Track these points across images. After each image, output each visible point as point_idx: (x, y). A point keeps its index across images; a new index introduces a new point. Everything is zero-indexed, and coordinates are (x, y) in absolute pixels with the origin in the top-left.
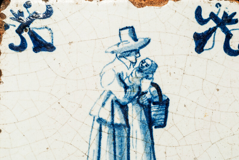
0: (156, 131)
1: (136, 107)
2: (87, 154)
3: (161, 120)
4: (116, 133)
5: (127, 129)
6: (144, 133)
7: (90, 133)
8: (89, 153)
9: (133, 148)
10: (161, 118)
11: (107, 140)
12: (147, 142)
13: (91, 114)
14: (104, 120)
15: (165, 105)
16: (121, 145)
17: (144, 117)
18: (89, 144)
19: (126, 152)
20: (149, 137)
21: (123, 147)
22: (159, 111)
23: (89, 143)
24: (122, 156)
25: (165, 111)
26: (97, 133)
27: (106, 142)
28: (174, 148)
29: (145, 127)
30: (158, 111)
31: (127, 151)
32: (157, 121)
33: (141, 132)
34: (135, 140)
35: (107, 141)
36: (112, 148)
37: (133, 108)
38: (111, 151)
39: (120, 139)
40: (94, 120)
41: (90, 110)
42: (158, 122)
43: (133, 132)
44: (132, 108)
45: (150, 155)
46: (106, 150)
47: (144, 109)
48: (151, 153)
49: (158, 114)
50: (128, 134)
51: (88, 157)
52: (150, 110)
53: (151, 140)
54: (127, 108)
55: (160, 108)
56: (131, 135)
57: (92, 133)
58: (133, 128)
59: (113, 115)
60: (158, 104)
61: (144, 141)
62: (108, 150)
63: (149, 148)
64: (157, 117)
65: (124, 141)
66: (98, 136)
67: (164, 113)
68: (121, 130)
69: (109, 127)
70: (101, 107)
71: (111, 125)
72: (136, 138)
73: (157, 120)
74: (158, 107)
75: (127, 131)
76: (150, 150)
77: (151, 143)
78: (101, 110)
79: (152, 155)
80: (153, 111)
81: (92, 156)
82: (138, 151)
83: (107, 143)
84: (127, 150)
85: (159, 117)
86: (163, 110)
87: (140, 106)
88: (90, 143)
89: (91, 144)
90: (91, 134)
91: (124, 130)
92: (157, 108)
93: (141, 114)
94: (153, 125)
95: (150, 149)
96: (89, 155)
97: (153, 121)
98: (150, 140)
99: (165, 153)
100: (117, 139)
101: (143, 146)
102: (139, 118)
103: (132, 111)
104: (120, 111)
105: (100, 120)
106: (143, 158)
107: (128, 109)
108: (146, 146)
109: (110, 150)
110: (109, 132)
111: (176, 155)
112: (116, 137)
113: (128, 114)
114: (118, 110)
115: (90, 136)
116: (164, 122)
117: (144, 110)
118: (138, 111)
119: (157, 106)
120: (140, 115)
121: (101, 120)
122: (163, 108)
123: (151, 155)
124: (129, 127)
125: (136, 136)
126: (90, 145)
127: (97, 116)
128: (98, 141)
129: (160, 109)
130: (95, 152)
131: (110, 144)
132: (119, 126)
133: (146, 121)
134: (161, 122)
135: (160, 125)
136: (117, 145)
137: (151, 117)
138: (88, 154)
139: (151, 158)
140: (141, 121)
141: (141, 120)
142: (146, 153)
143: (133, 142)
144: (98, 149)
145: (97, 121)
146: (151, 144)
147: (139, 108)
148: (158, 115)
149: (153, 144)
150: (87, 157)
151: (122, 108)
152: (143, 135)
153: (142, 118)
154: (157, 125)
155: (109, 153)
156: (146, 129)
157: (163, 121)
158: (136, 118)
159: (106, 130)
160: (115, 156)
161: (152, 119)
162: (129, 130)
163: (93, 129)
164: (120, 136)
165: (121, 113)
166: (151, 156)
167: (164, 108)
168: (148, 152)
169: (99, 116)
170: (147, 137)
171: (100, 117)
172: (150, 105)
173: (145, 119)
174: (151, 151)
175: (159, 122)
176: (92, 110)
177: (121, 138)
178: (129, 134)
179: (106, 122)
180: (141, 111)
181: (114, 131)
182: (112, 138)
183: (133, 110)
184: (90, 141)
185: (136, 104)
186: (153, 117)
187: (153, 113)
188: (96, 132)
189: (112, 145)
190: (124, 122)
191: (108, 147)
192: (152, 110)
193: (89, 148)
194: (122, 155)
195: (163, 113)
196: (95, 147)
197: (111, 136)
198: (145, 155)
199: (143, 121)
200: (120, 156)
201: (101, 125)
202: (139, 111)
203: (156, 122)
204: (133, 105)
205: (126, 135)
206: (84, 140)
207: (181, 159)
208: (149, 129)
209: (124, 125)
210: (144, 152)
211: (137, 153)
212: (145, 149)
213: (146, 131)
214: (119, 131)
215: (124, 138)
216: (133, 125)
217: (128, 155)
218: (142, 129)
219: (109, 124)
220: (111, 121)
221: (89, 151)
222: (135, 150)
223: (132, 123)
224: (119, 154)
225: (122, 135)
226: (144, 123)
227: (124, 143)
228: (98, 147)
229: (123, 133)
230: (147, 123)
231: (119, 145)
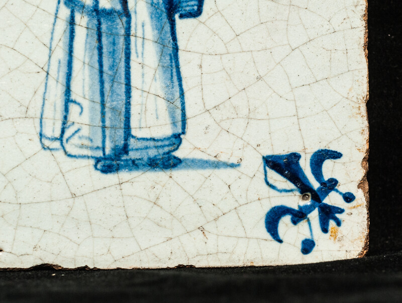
0: (182, 25)
2: (46, 68)
3: (193, 3)
4: (104, 27)
5: (124, 19)
6: (159, 27)
7: (51, 26)
8: (49, 66)
9: (138, 56)
11: (86, 41)
12: (164, 46)
14: (79, 2)
18: (50, 50)
19: (122, 64)
20: (169, 35)
21: (116, 56)
23: (48, 45)
24: (116, 73)
26: (65, 27)
27: (84, 46)
28: (218, 57)
29: (160, 16)
31: (126, 62)
32: (184, 4)
33: (152, 25)
34: (140, 41)
35: (86, 43)
36: (96, 58)
38: (94, 62)
39: (111, 39)
40: (59, 2)
42: (185, 6)
43: (136, 27)
45: (170, 70)
46: (82, 60)
48: (171, 66)
50: (126, 29)
51: (48, 74)
53: (171, 41)
56: (133, 32)
57: (56, 28)
58: (136, 18)
61: (159, 43)
62: (87, 60)
63: (168, 58)
65: (118, 44)
66: (68, 34)
68: (114, 21)
69: (90, 15)
71: (93, 12)
72: (144, 38)
73: (183, 2)
75: (124, 23)
76: (169, 61)
77: (173, 48)
79: (174, 70)
81: (56, 73)
82: (146, 62)
83: (86, 47)
84: (126, 60)
88: (51, 47)
89: (53, 48)
91: (118, 21)
94: (176, 13)
95: (171, 59)
96: (50, 70)
97: (176, 5)
98: (169, 41)
99: (201, 67)
100: (105, 40)
101: (157, 54)
105: (71, 2)
106: (157, 76)
108: (162, 52)
109: (92, 62)
110: (90, 26)
111: (221, 71)
112: (104, 35)
115: (52, 33)
116: (197, 5)
121: (74, 1)
123: (172, 70)
124: (128, 15)
125: (143, 34)
126: (52, 52)
128: (68, 43)
130: (61, 65)
131: (91, 50)
132: (109, 14)
133: (163, 5)
134: (193, 6)
135: (190, 13)
136: (105, 50)
138: (49, 68)
139: (172, 76)
140: (152, 5)
141: (153, 2)
142: (163, 67)
143: (136, 46)
144: (67, 58)
145: (65, 3)
146: (171, 49)
149: (176, 49)
150: (46, 74)
152: (156, 32)
154: (184, 12)
155: (90, 67)
156: (162, 19)
157: (195, 5)
160: (101, 72)
161: (175, 1)
162: (129, 23)
163: (57, 20)
164: (111, 34)
166: (172, 73)
168: (166, 65)
170: (164, 35)
173: (161, 1)
174: (171, 62)
175: (188, 6)
177: (112, 37)
178: (128, 29)
179: (83, 7)
181: (100, 24)
182: (96, 37)
184: (51, 43)
189: (96, 52)
190: (119, 7)
191: (87, 54)
193: (50, 57)
194: (115, 71)
197: (93, 33)
198: (160, 71)
199: (156, 4)
200: (110, 73)
201: (72, 12)
203: (182, 7)
205: (122, 32)
206: (40, 41)
207: (231, 80)
208: (167, 20)
209: (118, 12)
210: (158, 65)
211: (145, 67)
212: (160, 60)
213: (163, 25)
214: (109, 23)
215: (120, 37)
216: (137, 12)
217: (126, 70)
218: (155, 19)
219: (89, 9)
220: (93, 3)
221: (49, 62)
222: (140, 60)
223: (135, 9)
224: (109, 69)
225: (114, 31)
226: (158, 8)
227: (119, 48)
228: (67, 55)
229: (117, 28)
230: (164, 9)
231: (109, 51)
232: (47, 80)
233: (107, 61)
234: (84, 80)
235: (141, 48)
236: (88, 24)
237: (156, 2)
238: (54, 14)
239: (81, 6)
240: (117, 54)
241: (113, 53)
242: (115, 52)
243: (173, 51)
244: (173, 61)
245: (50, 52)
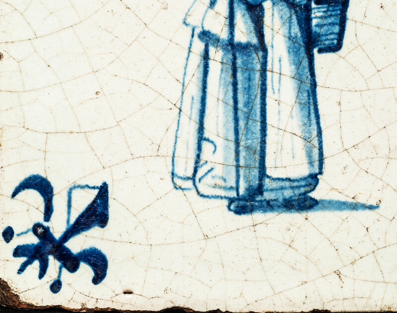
0: (321, 60)
1: (281, 8)
2: (178, 105)
3: (332, 37)
4: (239, 62)
5: (261, 54)
6: (297, 62)
7: (185, 61)
8: (182, 102)
9: (274, 93)
10: (331, 32)
11: (220, 76)
12: (302, 82)
13: (187, 22)
14: (213, 35)
15: (340, 4)
16: (249, 88)
17: (296, 30)
18: (183, 85)
19: (258, 101)
20: (307, 70)
21: (252, 92)
22: (328, 17)
23: (182, 82)
24: (251, 110)
25: (341, 18)
26: (199, 61)
27: (218, 81)
28: (358, 94)
29: (298, 51)
30: (325, 17)
31: (261, 99)
32: (324, 38)
33: (289, 60)
34: (276, 76)
35: (220, 79)
36: (231, 94)
37: (273, 11)
38: (228, 98)
39: (246, 75)
40: (193, 36)
41: (184, 15)
42: (325, 40)
43: (273, 61)
44: (271, 10)
45: (307, 107)
46: (216, 97)
47: (296, 12)
48: (309, 103)
49: (324, 23)
50: (262, 64)
51: (181, 110)
52: (310, 15)
53: (309, 77)
54: (261, 11)
55: (331, 11)
56: (269, 67)
57: (189, 62)
58: (273, 52)
59: (232, 26)
60: (326, 4)
61: (296, 79)
62: (221, 97)
63: (305, 94)
64: (323, 31)
65: (254, 79)
66: (201, 69)
67: (338, 22)
68: (250, 56)
69: (225, 49)
70: (207, 8)
71: (227, 46)
72: (280, 74)
73: (322, 35)
74: (325, 9)
75: (260, 58)
76: (307, 98)
77: (311, 84)
78: (208, 14)
79: (312, 107)
80: (316, 17)
81: (189, 110)
82: (282, 99)
83: (220, 83)
84: (261, 97)
85: (328, 30)
86: (336, 15)
87: (288, 6)
88: (184, 83)
89: (186, 84)
90: (187, 64)
91: (254, 55)
92: (324, 12)
93: (290, 22)
94: (315, 47)
95: (309, 96)
96: (183, 106)
97: (315, 39)
98: (307, 77)
99: (340, 104)
100: (239, 76)
101: (295, 90)
102: (287, 31)
103: (271, 18)
104: (247, 16)
105: (205, 35)
106: (294, 113)
107: (263, 13)
108: (300, 88)
109: (226, 98)
110: (225, 61)
111: (360, 108)
112: (239, 70)
113: (263, 22)
114: (244, 16)
115: (185, 68)
116: (337, 39)
117: (297, 16)
118: (284, 16)
119: (323, 8)
120: (287, 24)
121: (208, 34)
122: (337, 10)
123: (309, 107)
124: (264, 49)
125: (280, 69)
126: (185, 88)
127: (199, 27)
128: (201, 79)
129: (329, 13)
130: (194, 101)
131: (226, 86)
132: (245, 48)
133: (301, 39)
134: (332, 39)
135: (329, 47)
136: (240, 86)
137: (312, 30)
138: (181, 105)
139: (309, 113)
140: (289, 39)
141: (291, 36)
142: (300, 104)
143: (272, 82)
144: (200, 94)
145: (199, 37)
146: (309, 85)
147: (286, 11)
148: (325, 25)
149: (314, 85)
150: (179, 110)
151: (251, 11)
152: (293, 67)
153: (292, 31)
154: (323, 46)
155: (224, 104)
156: (299, 54)
157: (335, 39)
158: (280, 32)
159: (217, 55)
160: (236, 109)
161: (313, 34)
162: (265, 57)
163: (191, 54)
164: (246, 69)
165: (249, 21)
166: (309, 110)
167: (339, 12)
168: (303, 102)
169: (203, 27)
170: (302, 71)
171: (206, 29)
172: (310, 5)
173: (299, 35)
174: (309, 99)
175: (327, 40)
176: (189, 13)
177: (248, 72)
178: (264, 64)
179: (218, 40)
180: (291, 16)
181: (235, 58)
182: (231, 72)
183: (273, 15)
184: (184, 79)
185: (281, 3)
186: (315, 29)
187: (314, 22)
188: (196, 59)
189: (231, 88)
190: (255, 41)
191: (221, 90)
192: (313, 16)
193: (183, 93)
194: (250, 108)
195: (336, 21)
196: (194, 90)
197: (227, 68)
198: (297, 108)
199: (294, 38)
200: (245, 110)
201: (207, 46)
202: (286, 18)
203: (321, 41)
204: (274, 4)
205: (258, 67)
206: (173, 76)
207: (371, 118)
208: (305, 55)
209: (254, 46)
210: (295, 102)
211: (281, 104)
212: (297, 97)
213: (301, 59)
214: (245, 58)
215: (256, 72)
216: (274, 46)
217: (261, 107)
218: (292, 53)
219: (224, 43)
220: (228, 36)
221: (182, 98)
222: (276, 96)
223: (272, 43)
224: (244, 106)
225: (250, 66)
226: (296, 42)
227: (254, 84)
228: (201, 91)
229: (252, 63)
230: (302, 43)
231: (244, 86)
232: (179, 117)
233: (242, 97)
234: (218, 117)
235: (278, 84)
236: (222, 59)
237: (294, 36)
238: (188, 49)
239: (216, 39)
240: (253, 90)
241: (248, 89)
242: (250, 88)
243: (311, 88)
244: (311, 98)
245: (183, 88)
